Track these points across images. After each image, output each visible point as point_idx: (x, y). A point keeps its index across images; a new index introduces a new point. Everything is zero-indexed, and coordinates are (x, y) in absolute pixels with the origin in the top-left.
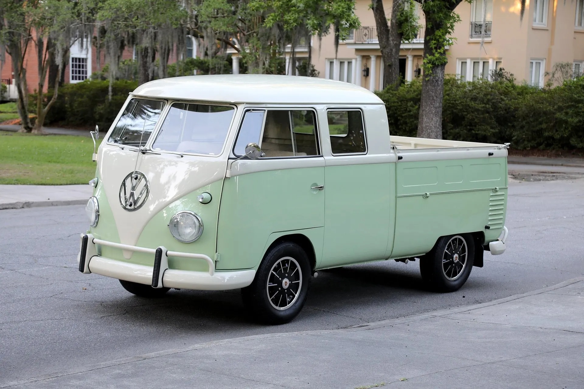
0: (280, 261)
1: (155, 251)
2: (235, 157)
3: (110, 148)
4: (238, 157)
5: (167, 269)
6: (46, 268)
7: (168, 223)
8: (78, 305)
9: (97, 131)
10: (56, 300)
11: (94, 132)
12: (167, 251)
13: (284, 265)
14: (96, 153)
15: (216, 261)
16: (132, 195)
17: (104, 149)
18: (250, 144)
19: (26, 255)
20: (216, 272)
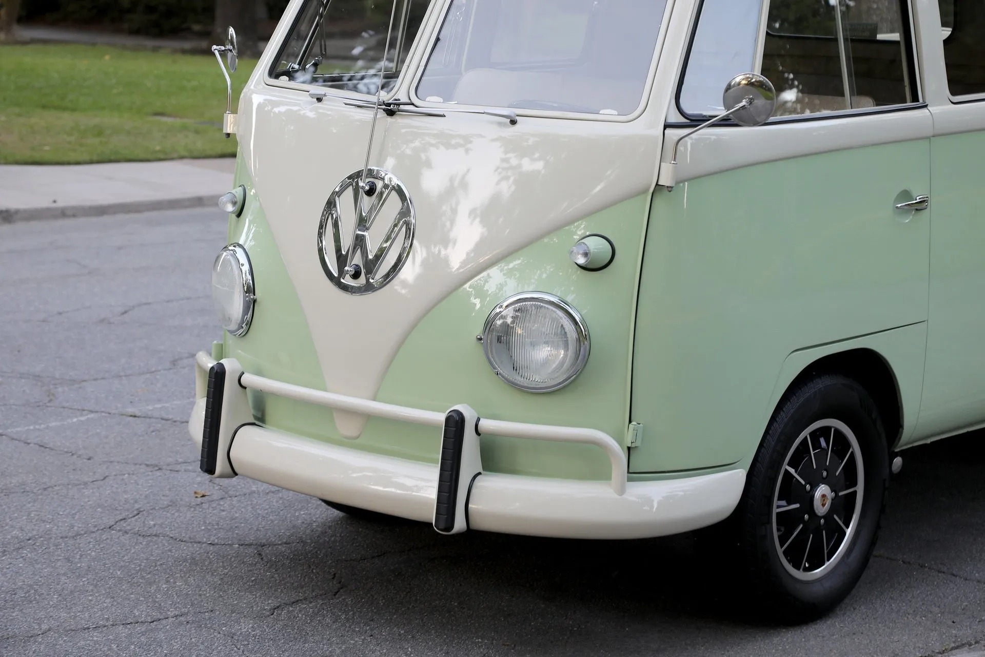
0: (805, 433)
1: (441, 417)
2: (683, 120)
3: (275, 95)
4: (695, 122)
5: (479, 474)
6: (83, 418)
7: (478, 330)
8: (194, 561)
9: (232, 44)
10: (125, 539)
11: (223, 48)
12: (478, 420)
13: (816, 445)
14: (235, 111)
15: (629, 448)
16: (359, 242)
17: (257, 99)
18: (738, 80)
19: (22, 376)
20: (629, 480)
